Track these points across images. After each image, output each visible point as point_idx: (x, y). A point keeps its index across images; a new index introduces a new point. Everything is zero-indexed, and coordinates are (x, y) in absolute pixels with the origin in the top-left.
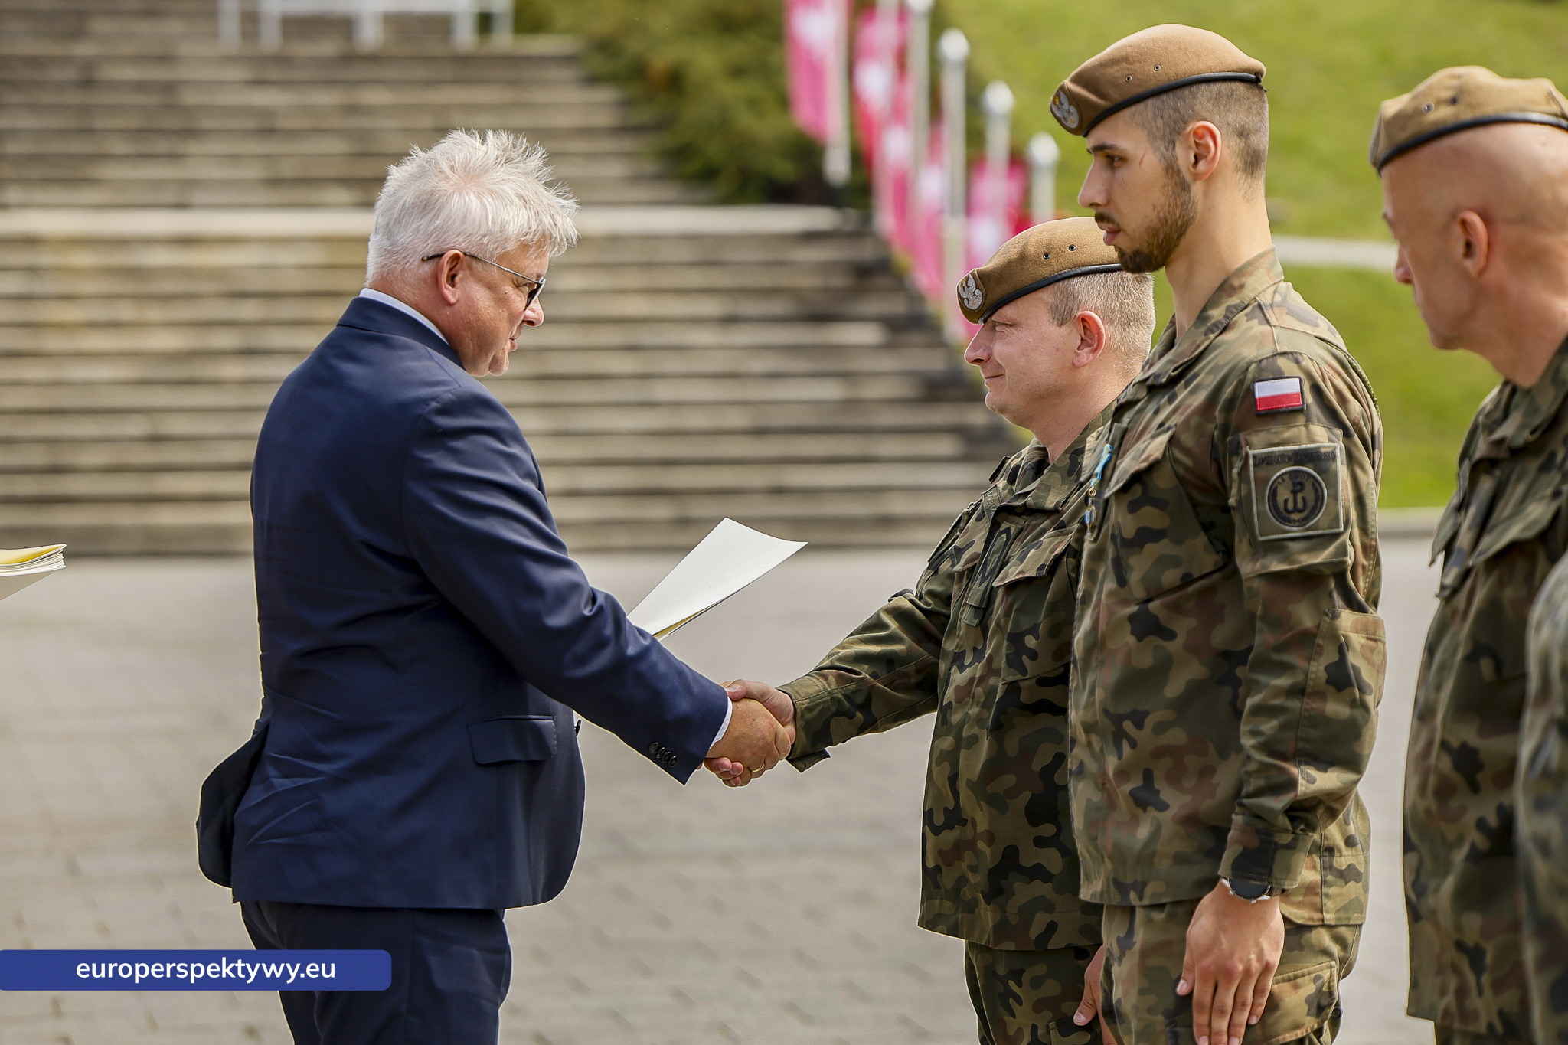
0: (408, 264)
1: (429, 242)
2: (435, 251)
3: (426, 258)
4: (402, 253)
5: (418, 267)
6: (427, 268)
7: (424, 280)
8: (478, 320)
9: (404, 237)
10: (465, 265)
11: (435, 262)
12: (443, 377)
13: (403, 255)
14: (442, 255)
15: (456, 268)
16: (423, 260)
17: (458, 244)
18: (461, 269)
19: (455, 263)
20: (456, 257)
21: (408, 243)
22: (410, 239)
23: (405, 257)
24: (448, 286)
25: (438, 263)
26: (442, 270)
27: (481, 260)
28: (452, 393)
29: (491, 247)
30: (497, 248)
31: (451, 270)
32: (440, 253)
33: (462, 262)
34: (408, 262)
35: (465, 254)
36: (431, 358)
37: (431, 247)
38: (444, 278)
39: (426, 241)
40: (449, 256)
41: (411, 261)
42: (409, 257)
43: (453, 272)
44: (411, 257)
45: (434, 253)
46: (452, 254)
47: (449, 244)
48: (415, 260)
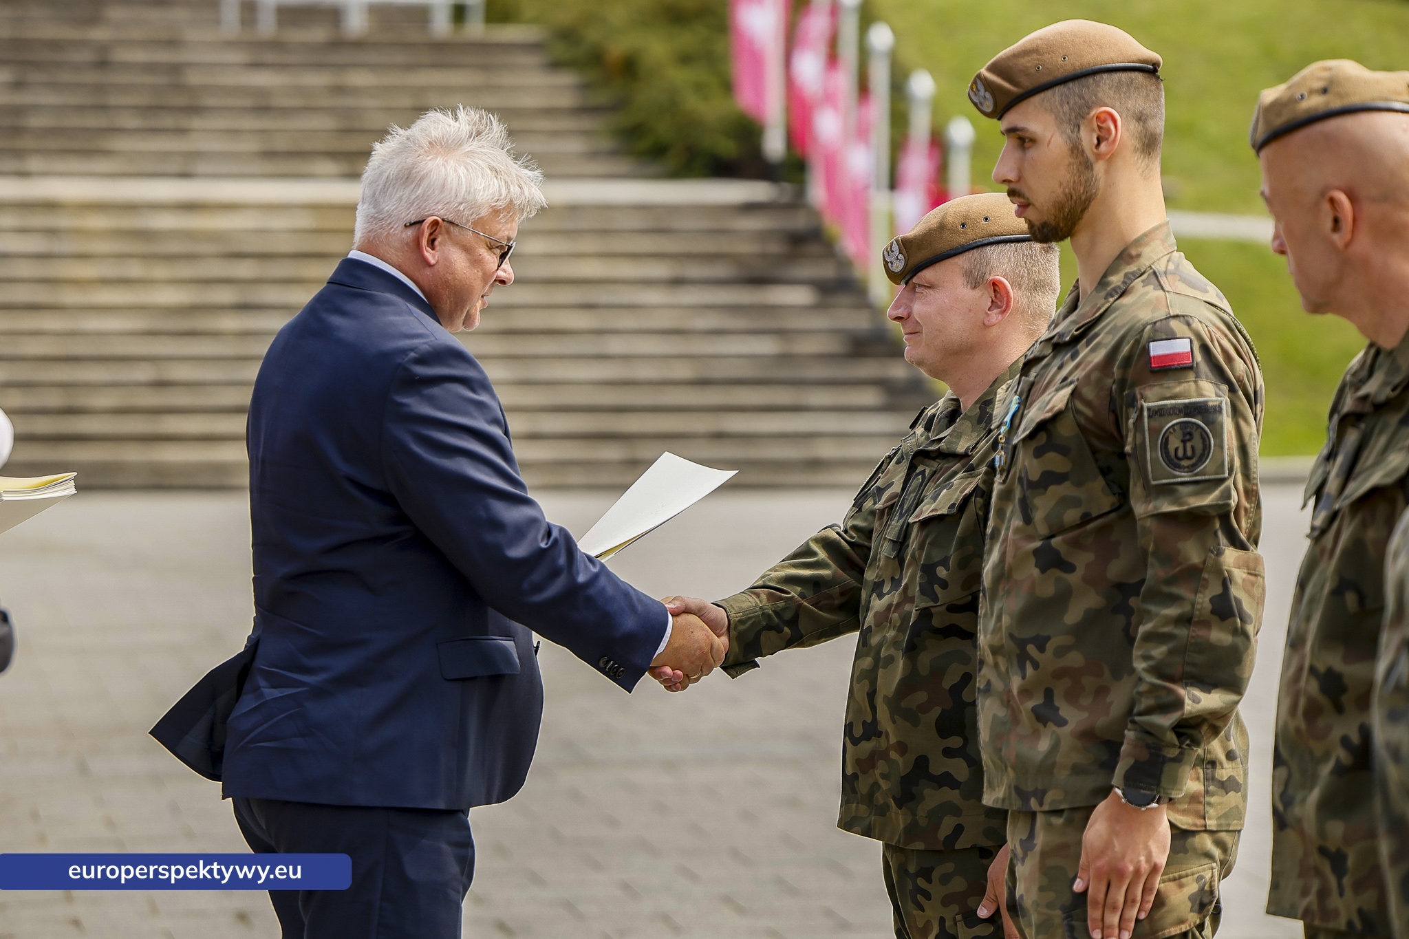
0: (393, 229)
1: (411, 209)
2: (416, 217)
3: (408, 224)
4: (387, 220)
5: (402, 232)
6: (410, 233)
7: (407, 244)
8: (455, 279)
9: (389, 206)
10: (443, 229)
11: (417, 228)
12: (421, 331)
13: (388, 222)
14: (423, 221)
15: (436, 233)
16: (405, 226)
17: (438, 211)
18: (440, 233)
19: (434, 228)
20: (436, 223)
21: (392, 211)
22: (394, 207)
23: (390, 224)
24: (428, 248)
25: (419, 229)
26: (423, 234)
27: (458, 225)
28: (429, 345)
29: (467, 213)
30: (472, 215)
31: (431, 234)
32: (421, 219)
33: (441, 227)
34: (392, 228)
35: (443, 220)
36: (411, 313)
37: (413, 214)
38: (424, 242)
39: (409, 209)
40: (429, 222)
41: (395, 227)
42: (393, 223)
43: (432, 237)
44: (395, 224)
45: (416, 220)
46: (432, 220)
47: (429, 211)
48: (399, 226)
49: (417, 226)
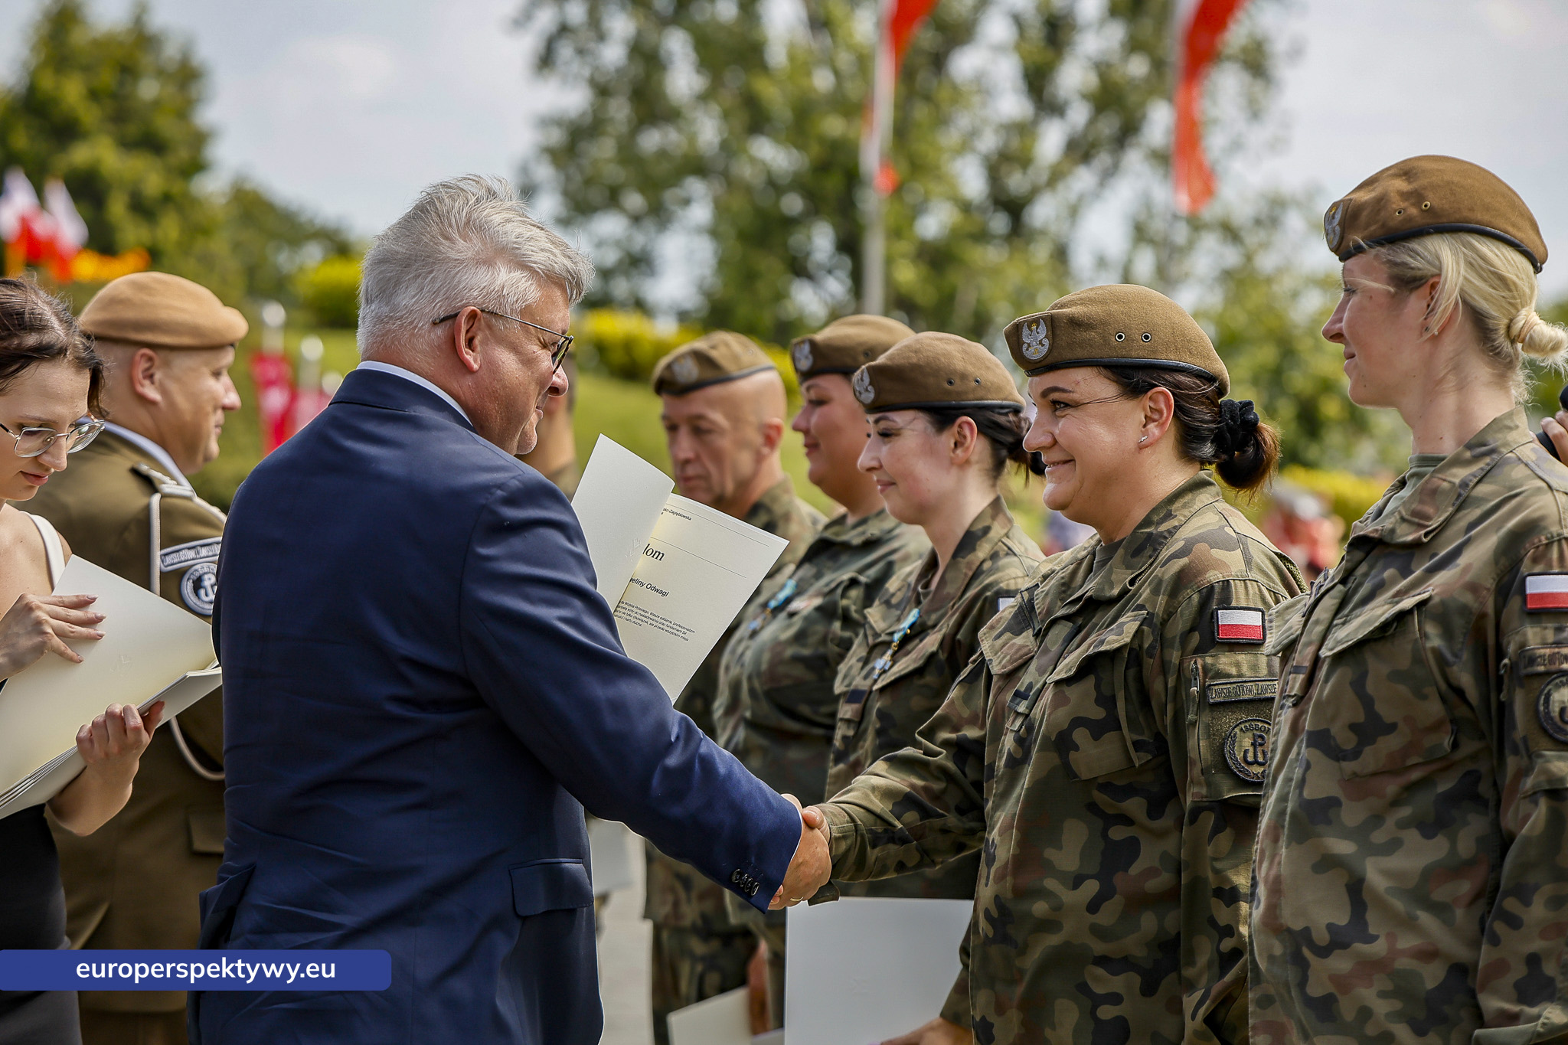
0: (417, 329)
1: (438, 300)
2: (447, 310)
3: (438, 321)
4: (407, 318)
5: (430, 332)
6: (440, 331)
7: (439, 347)
8: (504, 387)
9: (406, 299)
10: (482, 321)
11: (448, 325)
13: (409, 320)
14: (456, 315)
15: (473, 329)
17: (474, 299)
18: (480, 329)
19: (471, 324)
20: (473, 316)
21: (413, 305)
22: (414, 300)
23: (411, 323)
24: (466, 350)
25: (454, 324)
26: (460, 330)
27: (500, 316)
30: (517, 301)
31: (467, 331)
32: (453, 313)
33: (480, 319)
34: (416, 327)
35: (483, 311)
37: (440, 307)
38: (462, 340)
39: (434, 300)
40: (466, 314)
41: (420, 325)
42: (417, 320)
43: (469, 335)
44: (419, 321)
45: (446, 314)
46: (469, 311)
47: (462, 301)
48: (424, 324)
49: (449, 323)
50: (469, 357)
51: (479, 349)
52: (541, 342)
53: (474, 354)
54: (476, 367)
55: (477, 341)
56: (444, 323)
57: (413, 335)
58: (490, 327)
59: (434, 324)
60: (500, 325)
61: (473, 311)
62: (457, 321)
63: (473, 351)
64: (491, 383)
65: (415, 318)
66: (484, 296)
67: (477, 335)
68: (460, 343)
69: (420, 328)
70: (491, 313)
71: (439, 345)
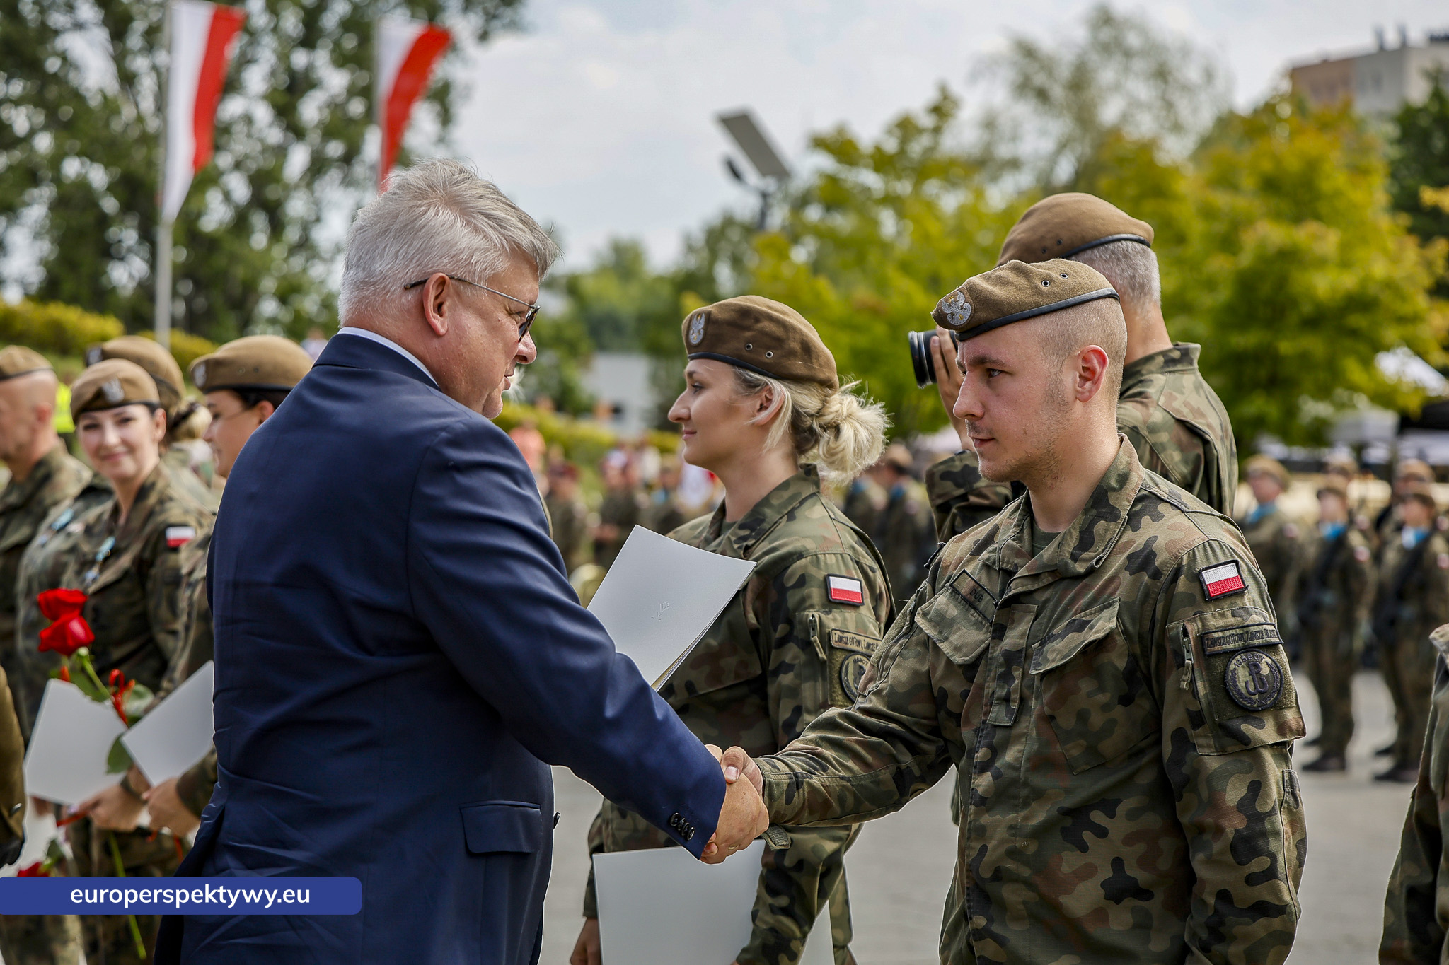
50: (437, 321)
51: (447, 314)
52: (507, 310)
53: (442, 319)
54: (442, 331)
55: (445, 307)
56: (415, 288)
57: (384, 300)
58: (458, 294)
59: (406, 288)
60: (467, 292)
61: (442, 277)
62: (426, 287)
63: (441, 316)
64: (456, 346)
65: (389, 283)
66: (454, 264)
67: (445, 301)
68: (427, 307)
69: (392, 293)
70: (459, 280)
71: (409, 310)
